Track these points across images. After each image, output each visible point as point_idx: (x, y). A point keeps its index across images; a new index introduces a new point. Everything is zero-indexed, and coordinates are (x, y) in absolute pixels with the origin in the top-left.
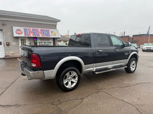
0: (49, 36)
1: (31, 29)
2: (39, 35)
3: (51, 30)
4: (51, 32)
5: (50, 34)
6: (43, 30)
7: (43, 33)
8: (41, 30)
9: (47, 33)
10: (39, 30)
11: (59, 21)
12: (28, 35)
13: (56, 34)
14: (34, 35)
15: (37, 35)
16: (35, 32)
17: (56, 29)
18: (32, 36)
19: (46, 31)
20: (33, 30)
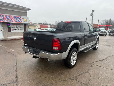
0: (21, 22)
1: (5, 15)
2: (12, 21)
3: (22, 17)
4: (23, 19)
5: (22, 20)
6: (16, 17)
7: (16, 19)
8: (14, 17)
9: (19, 19)
10: (12, 17)
11: (29, 10)
12: (2, 21)
13: (27, 21)
14: (8, 21)
15: (11, 21)
16: (9, 19)
17: (27, 16)
18: (6, 21)
19: (19, 17)
20: (6, 16)
